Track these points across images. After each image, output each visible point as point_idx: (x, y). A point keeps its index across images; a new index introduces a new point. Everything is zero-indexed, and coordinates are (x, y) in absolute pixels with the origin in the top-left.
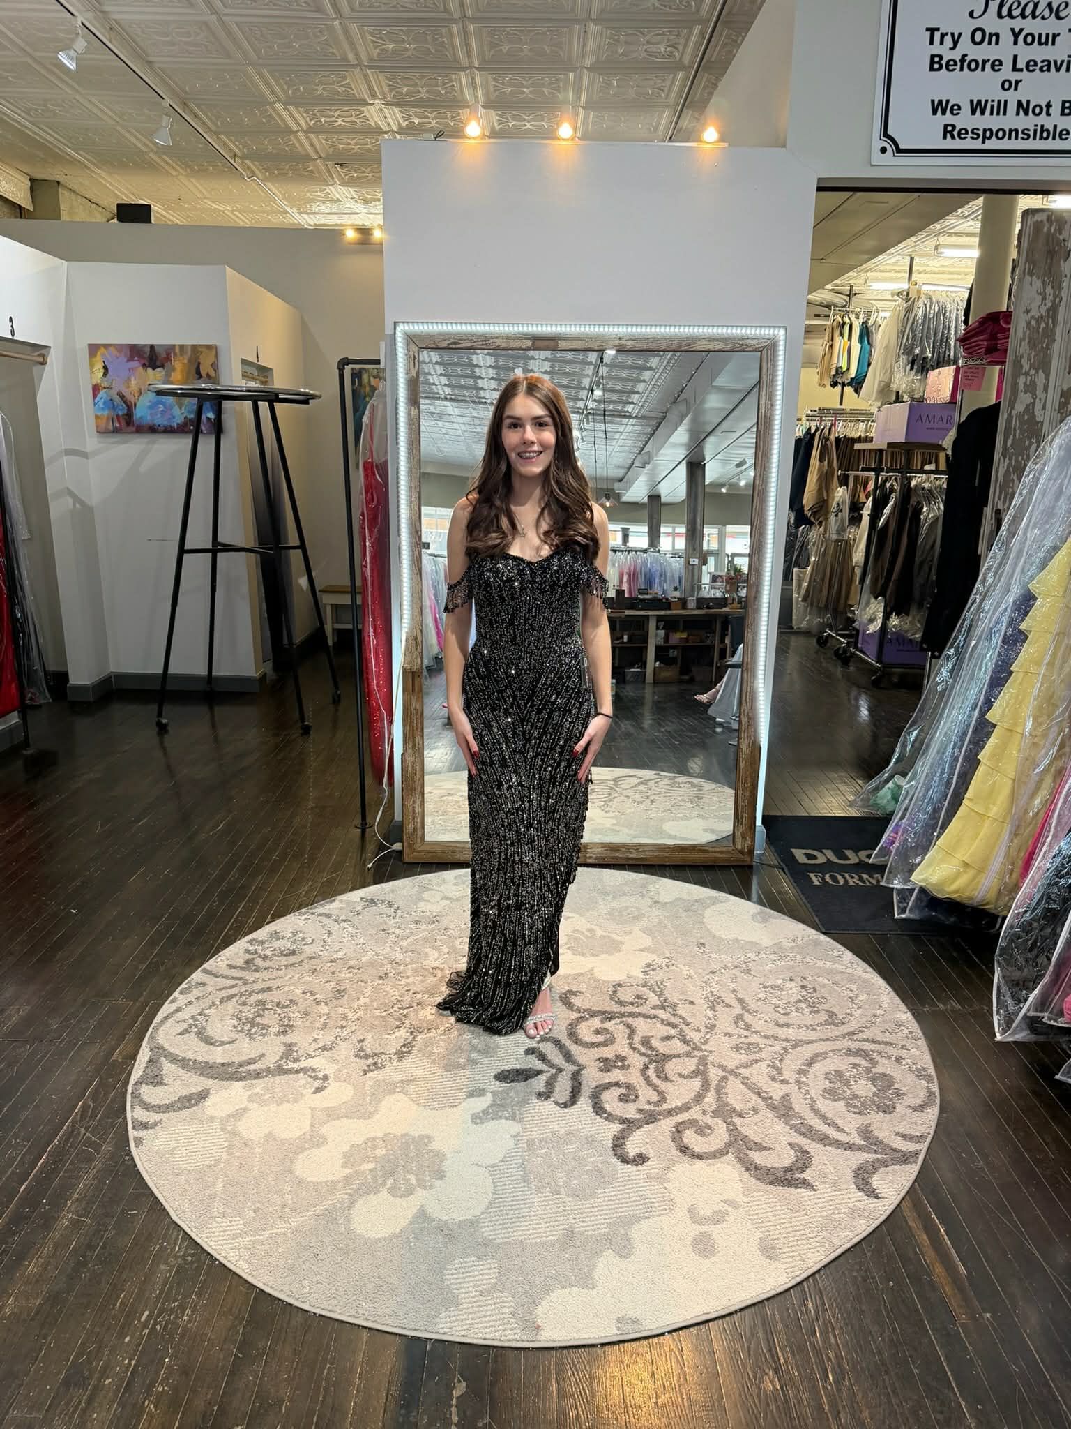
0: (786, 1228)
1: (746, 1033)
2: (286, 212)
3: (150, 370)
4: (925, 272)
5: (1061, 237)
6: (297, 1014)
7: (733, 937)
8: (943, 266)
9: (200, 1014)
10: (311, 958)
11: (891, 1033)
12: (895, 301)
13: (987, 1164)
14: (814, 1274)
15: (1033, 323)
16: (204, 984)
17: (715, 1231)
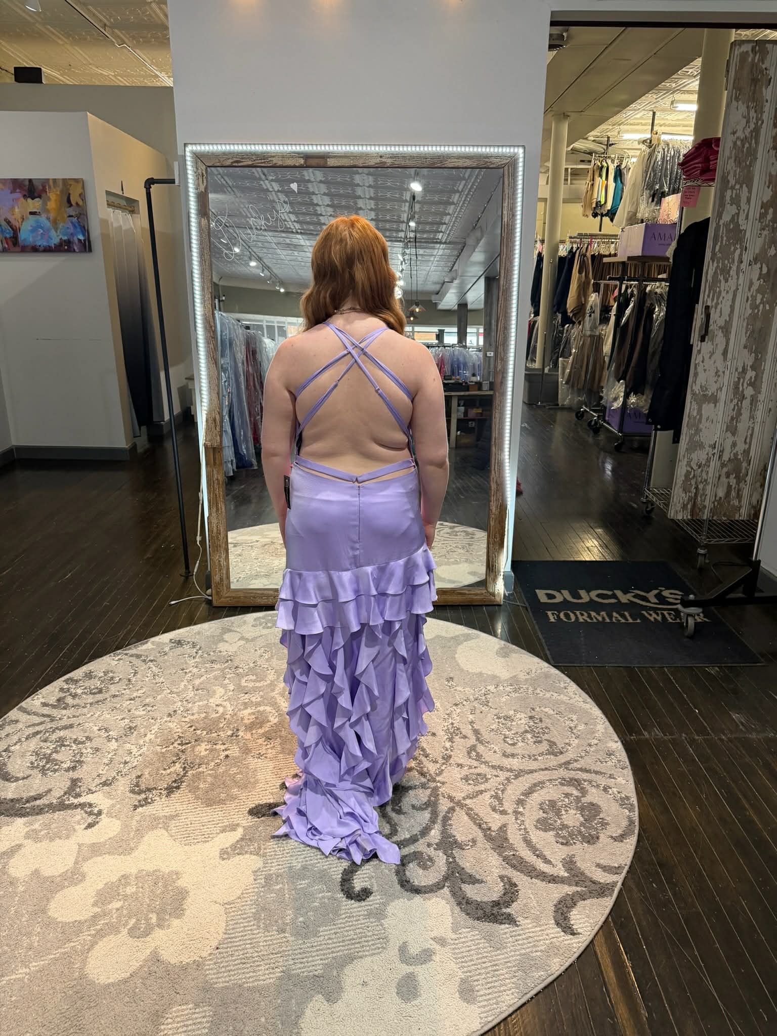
0: (486, 968)
1: (475, 763)
2: (157, 76)
3: (29, 200)
4: (664, 125)
5: (764, 66)
6: (89, 750)
7: (478, 670)
8: (678, 120)
9: (5, 751)
10: (114, 696)
11: (602, 762)
12: (640, 149)
13: (674, 895)
14: (505, 1019)
15: (739, 143)
16: (17, 721)
17: (421, 972)
